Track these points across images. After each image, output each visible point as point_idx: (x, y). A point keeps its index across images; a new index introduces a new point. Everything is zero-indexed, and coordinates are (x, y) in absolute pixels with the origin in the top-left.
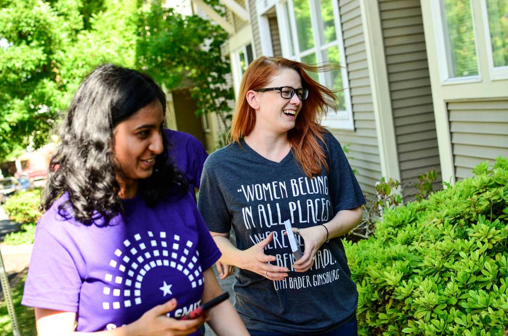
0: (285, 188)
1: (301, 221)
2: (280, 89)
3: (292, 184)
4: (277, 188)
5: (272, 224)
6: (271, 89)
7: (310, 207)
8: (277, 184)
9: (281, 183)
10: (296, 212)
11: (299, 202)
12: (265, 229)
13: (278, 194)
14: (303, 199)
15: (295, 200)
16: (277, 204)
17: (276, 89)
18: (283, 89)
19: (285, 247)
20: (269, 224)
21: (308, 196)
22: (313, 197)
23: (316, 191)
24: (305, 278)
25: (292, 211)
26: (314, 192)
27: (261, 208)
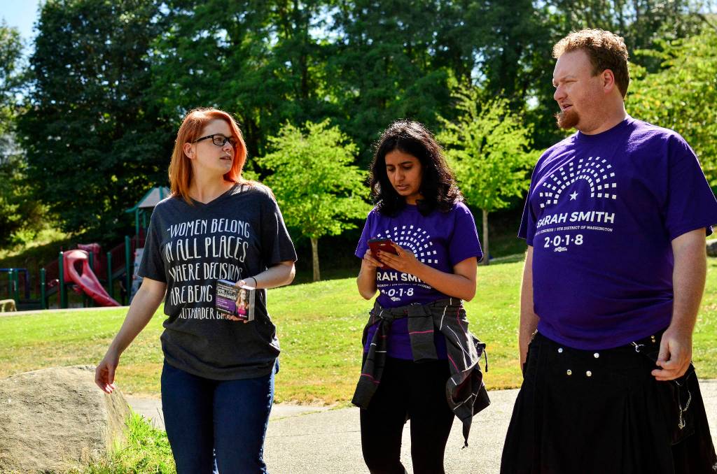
0: (206, 225)
1: (214, 256)
2: (212, 136)
3: (213, 223)
4: (199, 226)
5: (188, 257)
6: (205, 138)
7: (223, 242)
8: (200, 222)
9: (203, 222)
10: (210, 247)
11: (214, 237)
12: (182, 262)
13: (199, 230)
14: (218, 235)
15: (211, 235)
16: (195, 239)
17: (209, 137)
18: (215, 137)
19: (197, 279)
20: (186, 258)
21: (224, 233)
22: (228, 235)
23: (233, 230)
24: (209, 310)
25: (207, 245)
26: (231, 230)
27: (180, 242)
